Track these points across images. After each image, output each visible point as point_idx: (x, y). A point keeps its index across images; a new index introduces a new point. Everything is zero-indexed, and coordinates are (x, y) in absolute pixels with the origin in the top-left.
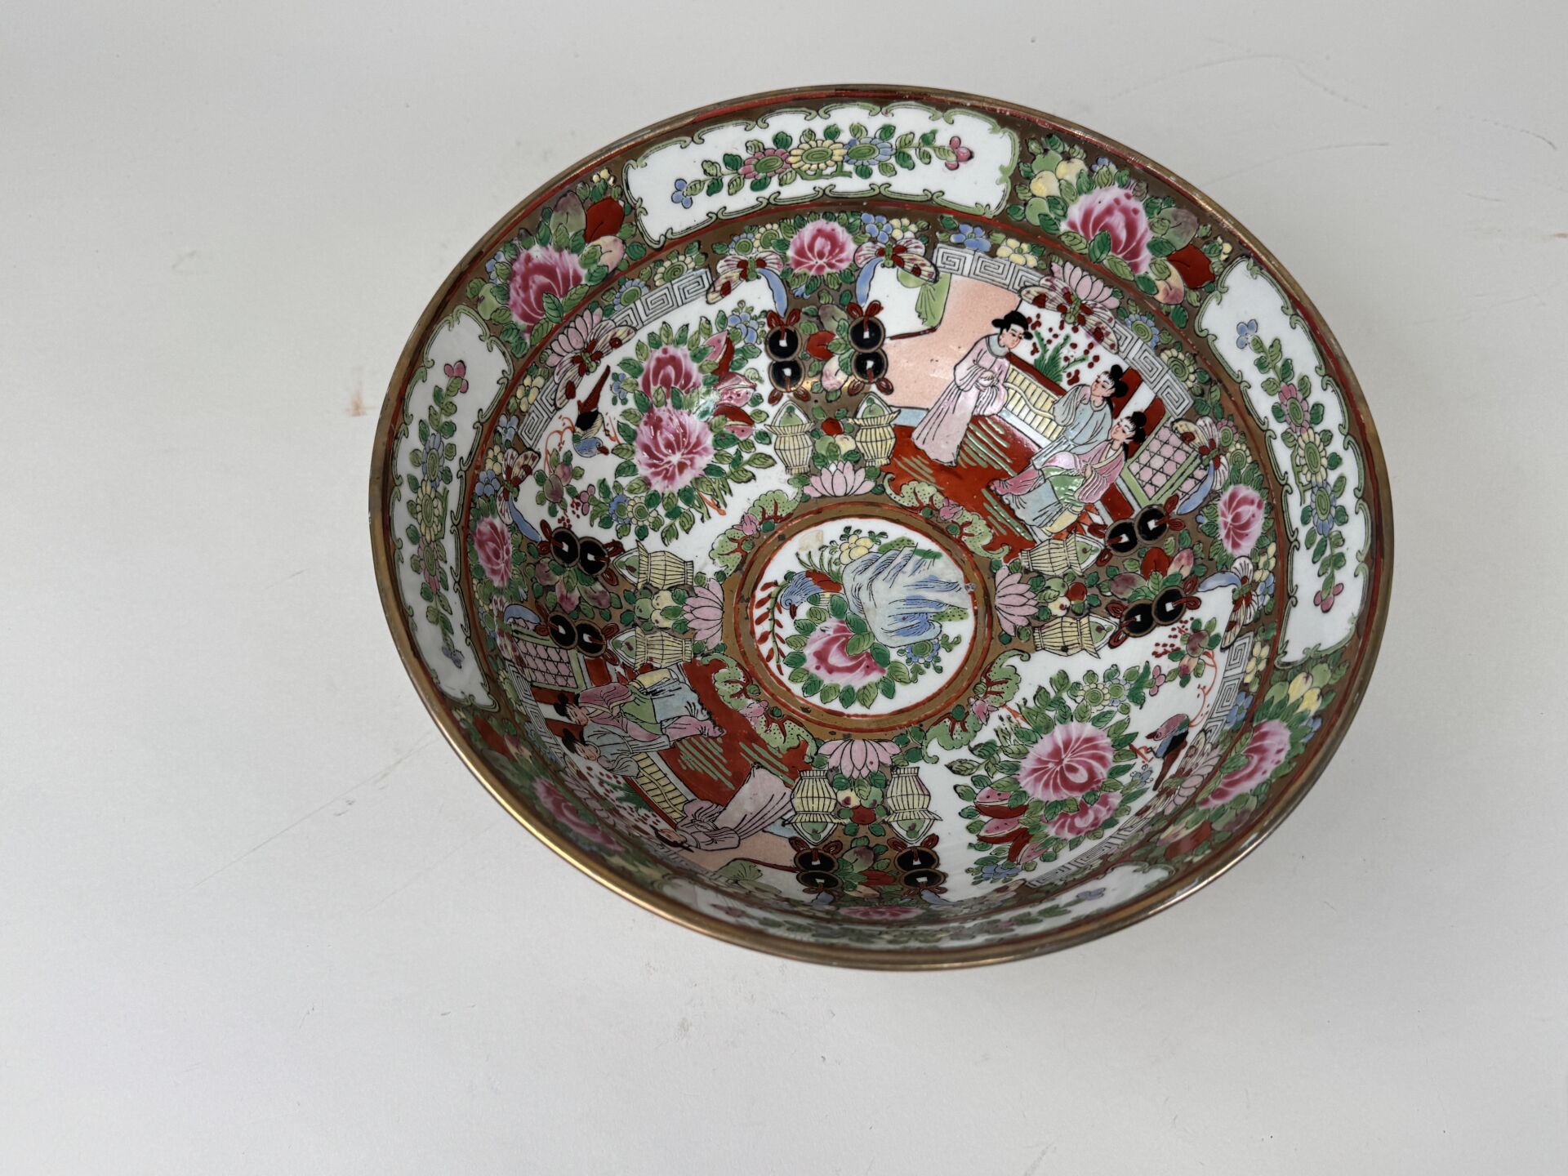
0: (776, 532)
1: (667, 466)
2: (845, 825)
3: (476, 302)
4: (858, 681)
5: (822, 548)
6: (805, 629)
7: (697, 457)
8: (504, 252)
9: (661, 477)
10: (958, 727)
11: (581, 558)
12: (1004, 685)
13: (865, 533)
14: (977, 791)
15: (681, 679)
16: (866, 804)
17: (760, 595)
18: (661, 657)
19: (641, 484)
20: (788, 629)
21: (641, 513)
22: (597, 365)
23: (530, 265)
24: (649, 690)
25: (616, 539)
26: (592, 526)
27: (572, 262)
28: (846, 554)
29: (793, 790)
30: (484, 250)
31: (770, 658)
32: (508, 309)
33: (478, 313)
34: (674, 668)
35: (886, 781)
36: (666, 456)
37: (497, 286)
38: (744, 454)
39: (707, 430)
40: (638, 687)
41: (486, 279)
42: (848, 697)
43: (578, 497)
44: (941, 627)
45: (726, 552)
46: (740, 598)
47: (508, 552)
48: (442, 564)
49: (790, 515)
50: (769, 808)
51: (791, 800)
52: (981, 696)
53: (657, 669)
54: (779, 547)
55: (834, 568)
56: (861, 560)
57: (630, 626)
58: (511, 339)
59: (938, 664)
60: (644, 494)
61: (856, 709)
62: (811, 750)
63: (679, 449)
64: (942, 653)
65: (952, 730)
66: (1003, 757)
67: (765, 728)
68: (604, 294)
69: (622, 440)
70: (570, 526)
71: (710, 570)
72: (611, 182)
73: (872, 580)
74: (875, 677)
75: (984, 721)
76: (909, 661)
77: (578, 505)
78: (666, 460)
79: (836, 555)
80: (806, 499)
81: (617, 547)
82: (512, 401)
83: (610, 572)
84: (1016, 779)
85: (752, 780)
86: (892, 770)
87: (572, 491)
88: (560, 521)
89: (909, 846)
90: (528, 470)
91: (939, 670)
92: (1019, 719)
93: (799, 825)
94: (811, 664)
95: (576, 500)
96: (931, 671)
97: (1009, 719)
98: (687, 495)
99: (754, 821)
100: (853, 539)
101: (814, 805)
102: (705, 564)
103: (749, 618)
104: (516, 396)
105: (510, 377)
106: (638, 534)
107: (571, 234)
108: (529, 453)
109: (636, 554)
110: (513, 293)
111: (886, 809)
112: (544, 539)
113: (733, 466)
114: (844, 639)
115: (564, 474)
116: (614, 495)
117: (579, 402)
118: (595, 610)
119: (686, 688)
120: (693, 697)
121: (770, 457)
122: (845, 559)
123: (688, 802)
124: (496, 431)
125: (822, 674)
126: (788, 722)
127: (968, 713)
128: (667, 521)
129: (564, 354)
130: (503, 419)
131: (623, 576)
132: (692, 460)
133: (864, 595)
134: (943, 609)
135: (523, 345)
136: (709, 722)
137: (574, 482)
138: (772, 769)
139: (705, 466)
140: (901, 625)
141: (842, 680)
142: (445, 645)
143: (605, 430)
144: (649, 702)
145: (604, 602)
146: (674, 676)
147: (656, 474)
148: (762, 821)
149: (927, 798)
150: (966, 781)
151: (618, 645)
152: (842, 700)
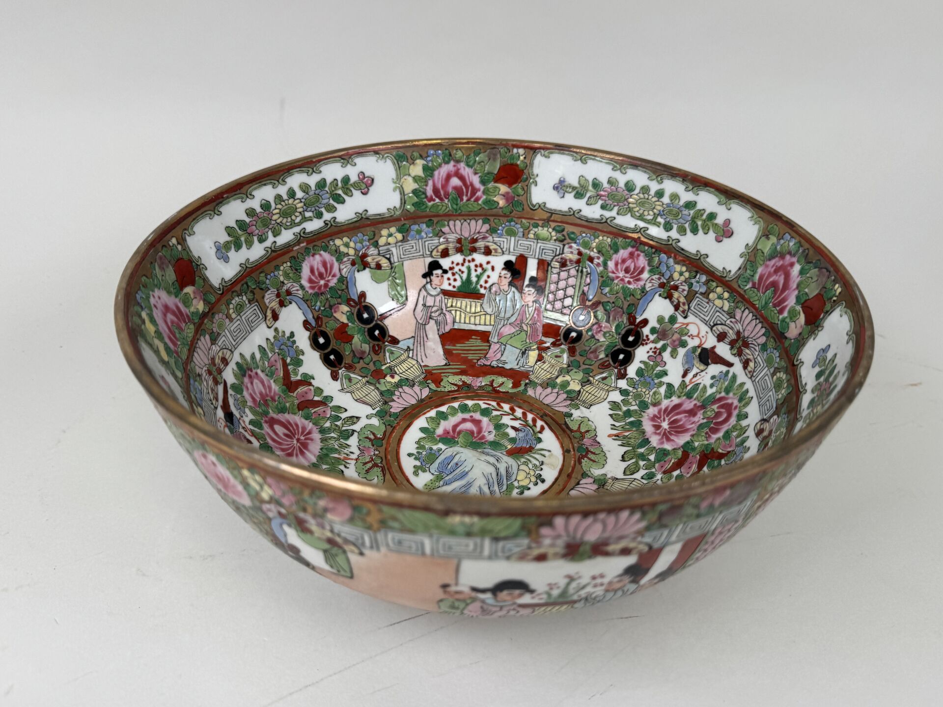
0: (574, 450)
1: (662, 419)
2: (382, 365)
3: (765, 234)
4: (445, 425)
5: (542, 463)
6: (499, 427)
7: (658, 437)
8: (794, 244)
9: (657, 414)
10: (372, 437)
11: (623, 349)
12: (367, 469)
13: (531, 486)
14: (333, 413)
15: (522, 368)
16: (382, 381)
17: (540, 423)
18: (542, 367)
19: (657, 401)
20: (506, 420)
21: (637, 396)
22: (734, 355)
23: (789, 268)
24: (527, 352)
25: (627, 377)
26: (641, 362)
27: (791, 301)
28: (528, 471)
29: (421, 366)
30: (794, 229)
31: (498, 404)
32: (764, 261)
33: (760, 238)
34: (531, 369)
35: (383, 396)
36: (669, 419)
37: (776, 248)
38: (645, 462)
39: (675, 447)
40: (532, 348)
41: (780, 237)
42: (443, 416)
43: (660, 354)
44: (433, 474)
45: (582, 425)
46: (546, 415)
47: (629, 282)
48: (616, 209)
49: (580, 463)
50: (422, 350)
51: (417, 361)
52: (374, 457)
53: (536, 362)
54: (562, 447)
55: (523, 460)
56: (515, 473)
57: (570, 363)
58: (748, 271)
59: (414, 457)
60: (649, 401)
61: (432, 413)
62: (433, 386)
63: (669, 428)
64: (418, 463)
65: (374, 434)
66: (332, 435)
67: (463, 380)
68: (773, 337)
69: (689, 388)
70: (643, 345)
71: (576, 414)
72: (835, 298)
73: (497, 469)
74: (440, 431)
75: (360, 447)
76: (431, 449)
77: (655, 353)
78: (667, 419)
79: (530, 466)
80: (584, 475)
81: (622, 376)
82: (714, 284)
83: (609, 366)
84: (317, 425)
85: (443, 357)
86: (385, 401)
87: (664, 348)
88: (647, 336)
89: (343, 369)
90: (677, 308)
91: (410, 455)
92: (342, 457)
93: (402, 352)
94: (477, 416)
95: (658, 351)
96: (415, 451)
97: (347, 455)
98: (638, 424)
99: (422, 339)
100: (533, 479)
101: (405, 366)
102: (582, 413)
103: (531, 411)
104: (717, 287)
105: (727, 279)
106: (626, 390)
107: (806, 290)
108: (686, 307)
109: (613, 385)
110: (773, 262)
111: (371, 383)
112: (638, 321)
113: (640, 454)
114: (475, 435)
115: (674, 341)
116: (656, 381)
117: (714, 347)
118: (589, 348)
119: (516, 367)
120: (507, 366)
121: (631, 474)
122: (523, 467)
123: (454, 322)
124: (697, 272)
125: (467, 416)
126: (456, 389)
127: (373, 445)
128: (624, 409)
129: (742, 323)
130: (704, 278)
131: (602, 373)
132: (659, 434)
133: (492, 460)
134: (441, 483)
135: (745, 284)
136: (489, 364)
137: (669, 349)
138: (439, 368)
139: (650, 440)
140: (455, 460)
141: (453, 420)
142: (566, 183)
143: (697, 374)
144: (520, 347)
145: (592, 356)
146: (526, 366)
147: (659, 412)
148: (419, 342)
149: (356, 399)
150: (343, 416)
151: (563, 351)
152: (443, 412)
